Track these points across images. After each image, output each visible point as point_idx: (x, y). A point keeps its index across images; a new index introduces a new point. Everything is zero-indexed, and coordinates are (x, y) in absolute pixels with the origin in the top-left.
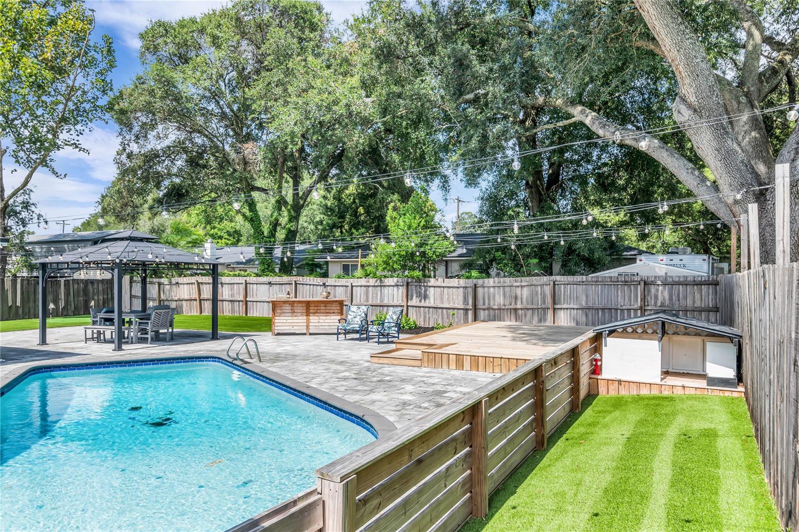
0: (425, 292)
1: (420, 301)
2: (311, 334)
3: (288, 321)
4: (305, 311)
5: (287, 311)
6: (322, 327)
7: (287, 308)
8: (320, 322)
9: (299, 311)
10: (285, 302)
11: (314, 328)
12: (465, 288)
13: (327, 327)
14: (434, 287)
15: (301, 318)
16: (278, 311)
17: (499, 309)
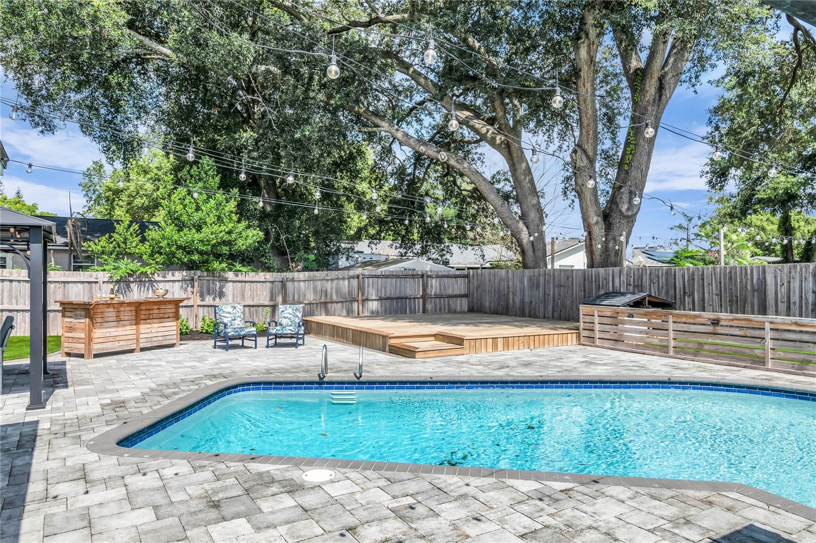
0: (221, 288)
1: (214, 299)
2: (142, 350)
3: (112, 334)
4: (134, 318)
5: (111, 319)
6: (155, 339)
7: (110, 313)
8: (153, 331)
9: (127, 318)
10: (108, 305)
11: (144, 340)
12: (272, 282)
13: (160, 338)
14: (233, 282)
15: (129, 328)
16: (99, 320)
17: (310, 304)
